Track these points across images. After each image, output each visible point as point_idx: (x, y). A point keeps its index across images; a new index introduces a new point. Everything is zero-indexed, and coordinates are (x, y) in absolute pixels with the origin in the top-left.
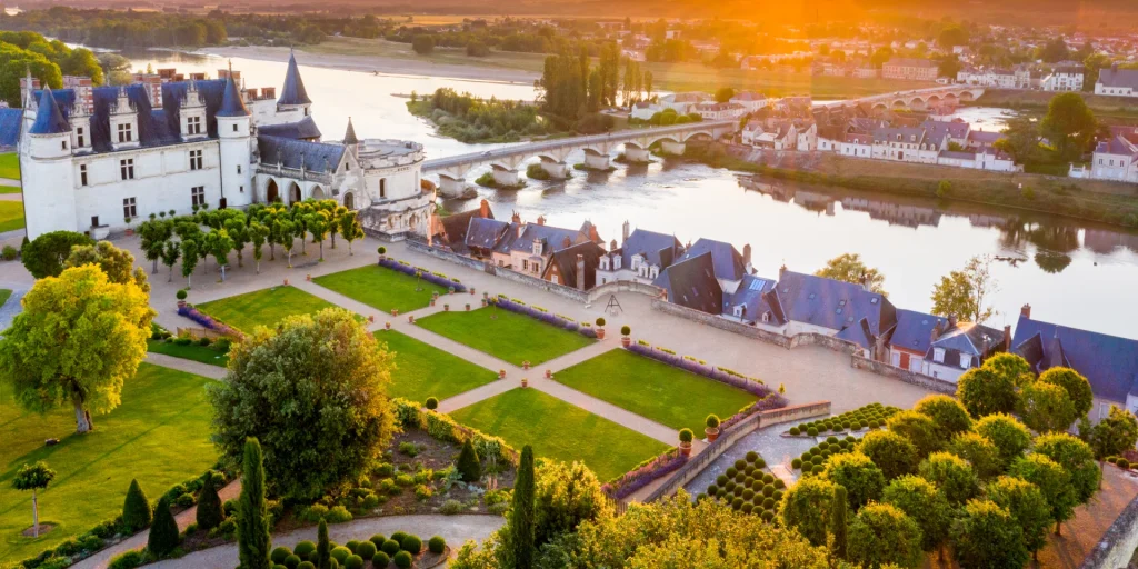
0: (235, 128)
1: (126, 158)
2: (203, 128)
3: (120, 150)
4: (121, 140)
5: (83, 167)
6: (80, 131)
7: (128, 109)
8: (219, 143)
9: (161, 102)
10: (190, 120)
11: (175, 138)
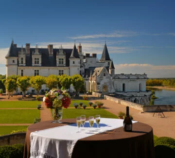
0: (74, 63)
1: (37, 69)
2: (65, 63)
3: (34, 66)
4: (35, 63)
5: (22, 71)
6: (22, 59)
7: (38, 53)
8: (69, 68)
9: (52, 54)
10: (60, 59)
11: (54, 65)
